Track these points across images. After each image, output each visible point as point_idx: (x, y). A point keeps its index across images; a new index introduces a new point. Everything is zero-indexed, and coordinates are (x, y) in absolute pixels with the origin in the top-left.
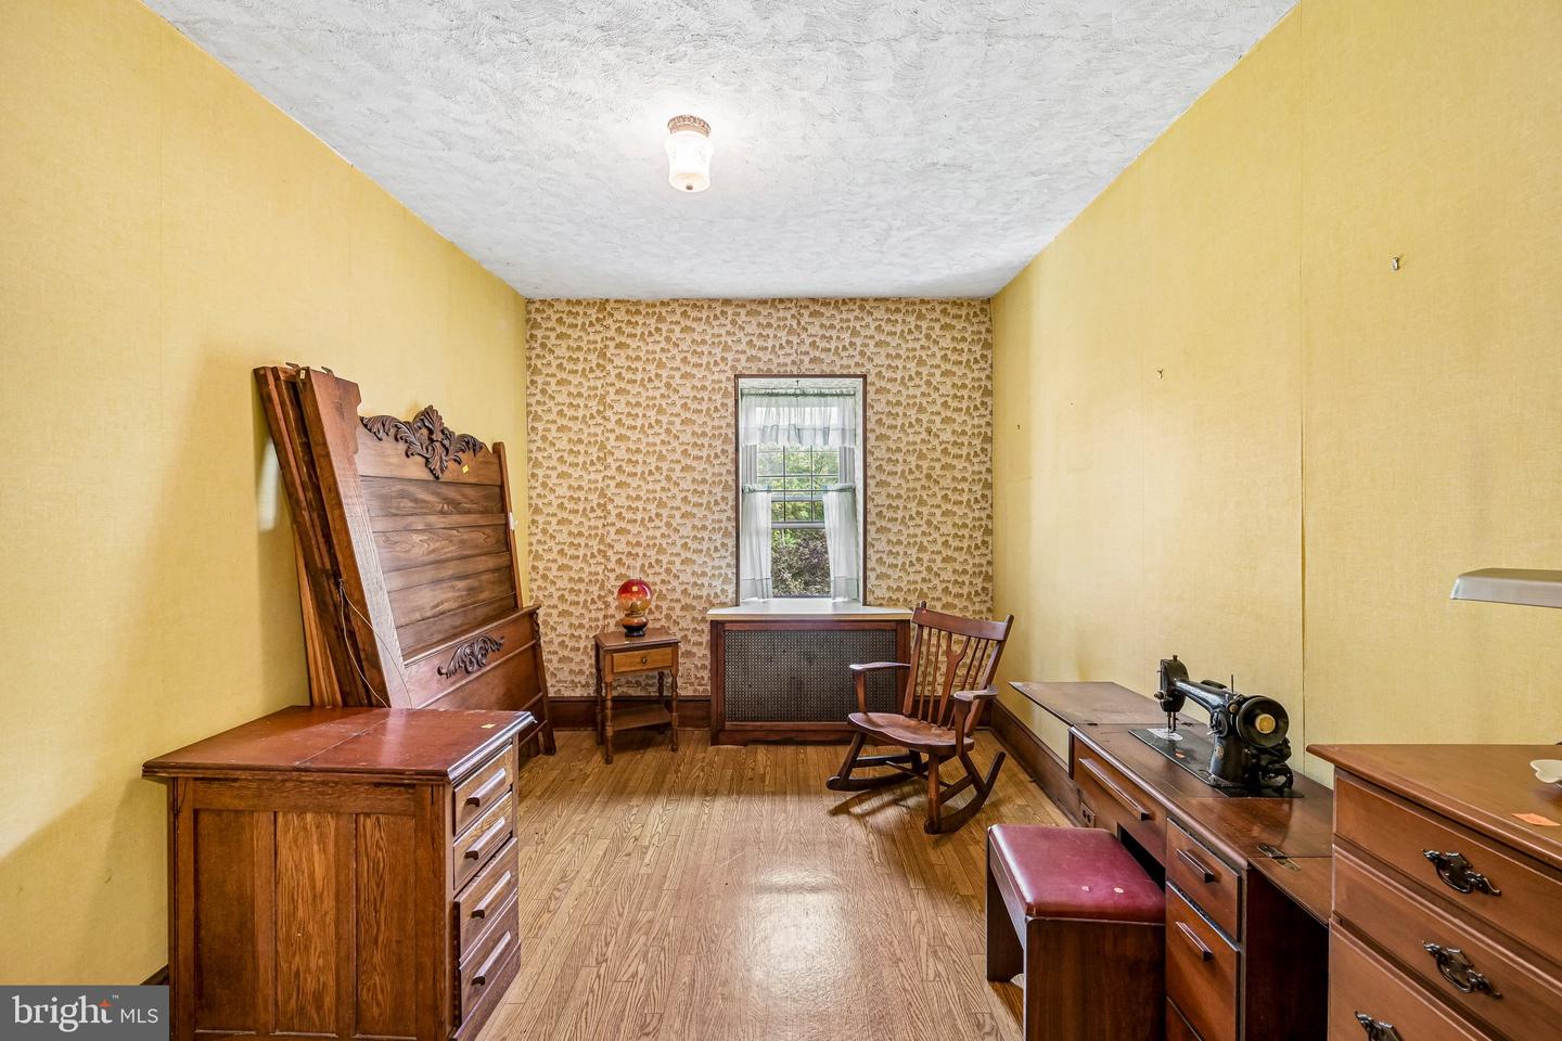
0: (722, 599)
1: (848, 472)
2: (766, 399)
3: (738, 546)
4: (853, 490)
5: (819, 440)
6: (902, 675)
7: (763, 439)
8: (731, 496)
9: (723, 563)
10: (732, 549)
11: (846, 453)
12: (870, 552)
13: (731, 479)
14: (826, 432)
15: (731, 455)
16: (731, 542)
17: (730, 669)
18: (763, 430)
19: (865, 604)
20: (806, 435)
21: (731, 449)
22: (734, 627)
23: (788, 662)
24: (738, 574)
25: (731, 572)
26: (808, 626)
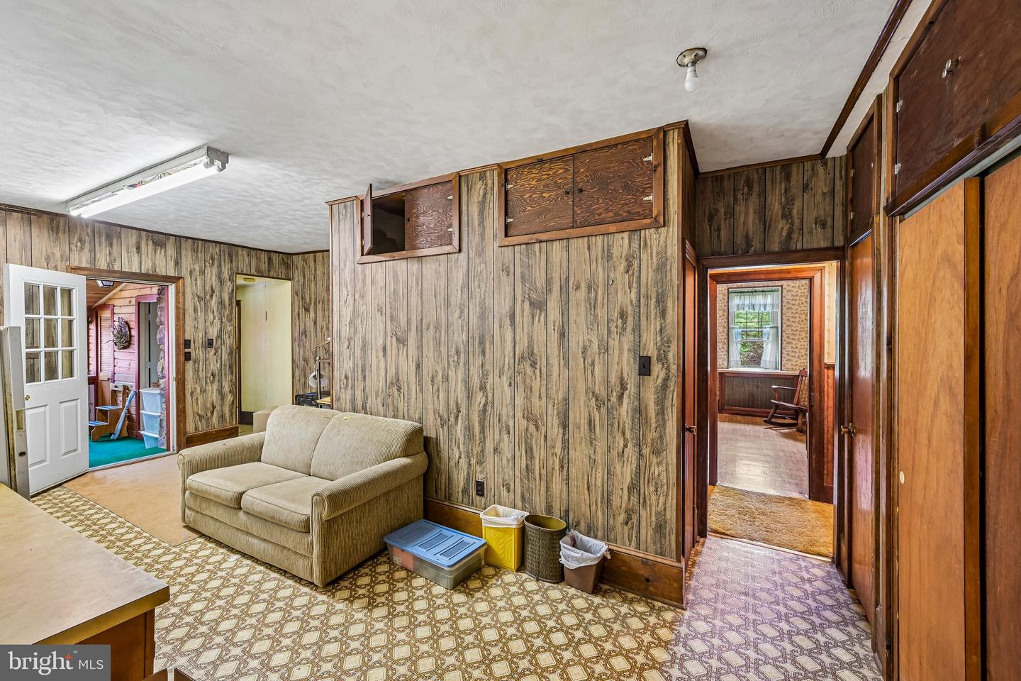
0: (722, 366)
1: (774, 320)
2: (739, 294)
3: (728, 348)
4: (777, 328)
5: (762, 309)
6: (794, 392)
7: (738, 309)
8: (726, 330)
9: (723, 354)
10: (726, 349)
11: (775, 314)
12: (783, 351)
13: (726, 324)
14: (765, 306)
15: (726, 316)
16: (726, 347)
17: (726, 389)
18: (738, 306)
19: (781, 370)
20: (757, 308)
21: (726, 314)
22: (728, 375)
23: (749, 388)
24: (728, 358)
25: (726, 357)
26: (758, 376)
